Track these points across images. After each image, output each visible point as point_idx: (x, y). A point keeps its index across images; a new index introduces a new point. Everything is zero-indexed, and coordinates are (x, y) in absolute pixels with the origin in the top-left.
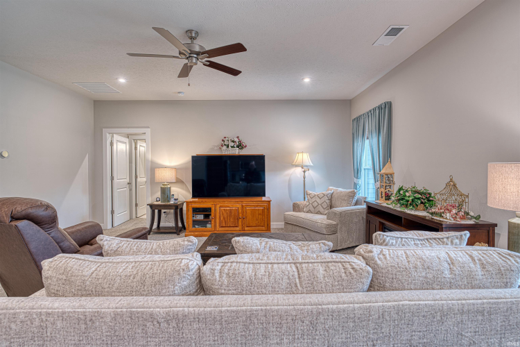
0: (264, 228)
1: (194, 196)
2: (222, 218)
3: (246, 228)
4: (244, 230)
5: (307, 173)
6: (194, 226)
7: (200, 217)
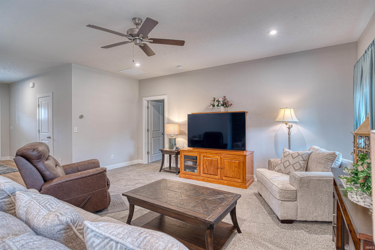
0: (239, 181)
1: (189, 146)
2: (205, 166)
3: (224, 178)
4: (222, 180)
5: (291, 129)
6: (185, 170)
7: (190, 163)
